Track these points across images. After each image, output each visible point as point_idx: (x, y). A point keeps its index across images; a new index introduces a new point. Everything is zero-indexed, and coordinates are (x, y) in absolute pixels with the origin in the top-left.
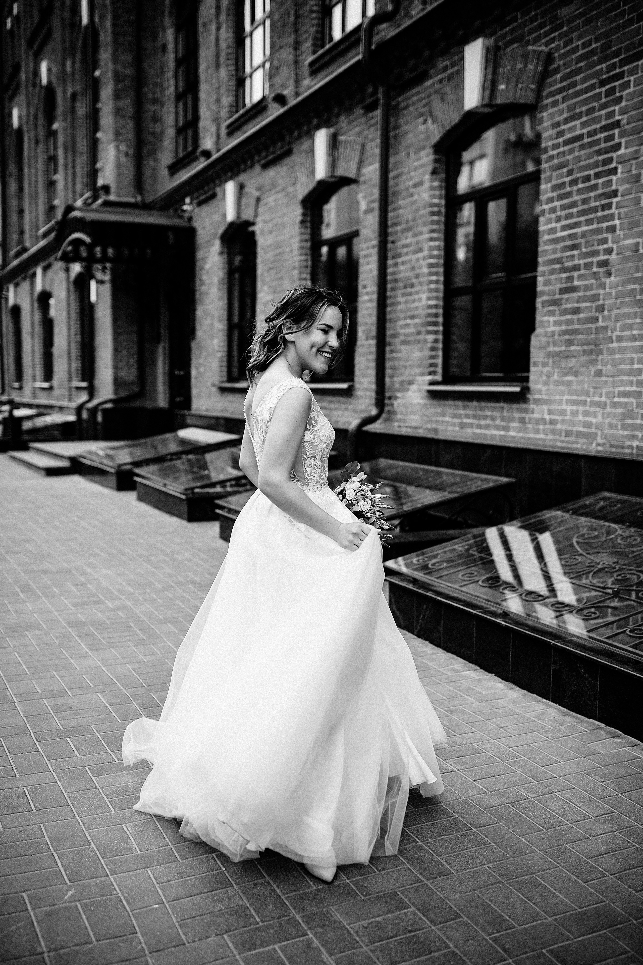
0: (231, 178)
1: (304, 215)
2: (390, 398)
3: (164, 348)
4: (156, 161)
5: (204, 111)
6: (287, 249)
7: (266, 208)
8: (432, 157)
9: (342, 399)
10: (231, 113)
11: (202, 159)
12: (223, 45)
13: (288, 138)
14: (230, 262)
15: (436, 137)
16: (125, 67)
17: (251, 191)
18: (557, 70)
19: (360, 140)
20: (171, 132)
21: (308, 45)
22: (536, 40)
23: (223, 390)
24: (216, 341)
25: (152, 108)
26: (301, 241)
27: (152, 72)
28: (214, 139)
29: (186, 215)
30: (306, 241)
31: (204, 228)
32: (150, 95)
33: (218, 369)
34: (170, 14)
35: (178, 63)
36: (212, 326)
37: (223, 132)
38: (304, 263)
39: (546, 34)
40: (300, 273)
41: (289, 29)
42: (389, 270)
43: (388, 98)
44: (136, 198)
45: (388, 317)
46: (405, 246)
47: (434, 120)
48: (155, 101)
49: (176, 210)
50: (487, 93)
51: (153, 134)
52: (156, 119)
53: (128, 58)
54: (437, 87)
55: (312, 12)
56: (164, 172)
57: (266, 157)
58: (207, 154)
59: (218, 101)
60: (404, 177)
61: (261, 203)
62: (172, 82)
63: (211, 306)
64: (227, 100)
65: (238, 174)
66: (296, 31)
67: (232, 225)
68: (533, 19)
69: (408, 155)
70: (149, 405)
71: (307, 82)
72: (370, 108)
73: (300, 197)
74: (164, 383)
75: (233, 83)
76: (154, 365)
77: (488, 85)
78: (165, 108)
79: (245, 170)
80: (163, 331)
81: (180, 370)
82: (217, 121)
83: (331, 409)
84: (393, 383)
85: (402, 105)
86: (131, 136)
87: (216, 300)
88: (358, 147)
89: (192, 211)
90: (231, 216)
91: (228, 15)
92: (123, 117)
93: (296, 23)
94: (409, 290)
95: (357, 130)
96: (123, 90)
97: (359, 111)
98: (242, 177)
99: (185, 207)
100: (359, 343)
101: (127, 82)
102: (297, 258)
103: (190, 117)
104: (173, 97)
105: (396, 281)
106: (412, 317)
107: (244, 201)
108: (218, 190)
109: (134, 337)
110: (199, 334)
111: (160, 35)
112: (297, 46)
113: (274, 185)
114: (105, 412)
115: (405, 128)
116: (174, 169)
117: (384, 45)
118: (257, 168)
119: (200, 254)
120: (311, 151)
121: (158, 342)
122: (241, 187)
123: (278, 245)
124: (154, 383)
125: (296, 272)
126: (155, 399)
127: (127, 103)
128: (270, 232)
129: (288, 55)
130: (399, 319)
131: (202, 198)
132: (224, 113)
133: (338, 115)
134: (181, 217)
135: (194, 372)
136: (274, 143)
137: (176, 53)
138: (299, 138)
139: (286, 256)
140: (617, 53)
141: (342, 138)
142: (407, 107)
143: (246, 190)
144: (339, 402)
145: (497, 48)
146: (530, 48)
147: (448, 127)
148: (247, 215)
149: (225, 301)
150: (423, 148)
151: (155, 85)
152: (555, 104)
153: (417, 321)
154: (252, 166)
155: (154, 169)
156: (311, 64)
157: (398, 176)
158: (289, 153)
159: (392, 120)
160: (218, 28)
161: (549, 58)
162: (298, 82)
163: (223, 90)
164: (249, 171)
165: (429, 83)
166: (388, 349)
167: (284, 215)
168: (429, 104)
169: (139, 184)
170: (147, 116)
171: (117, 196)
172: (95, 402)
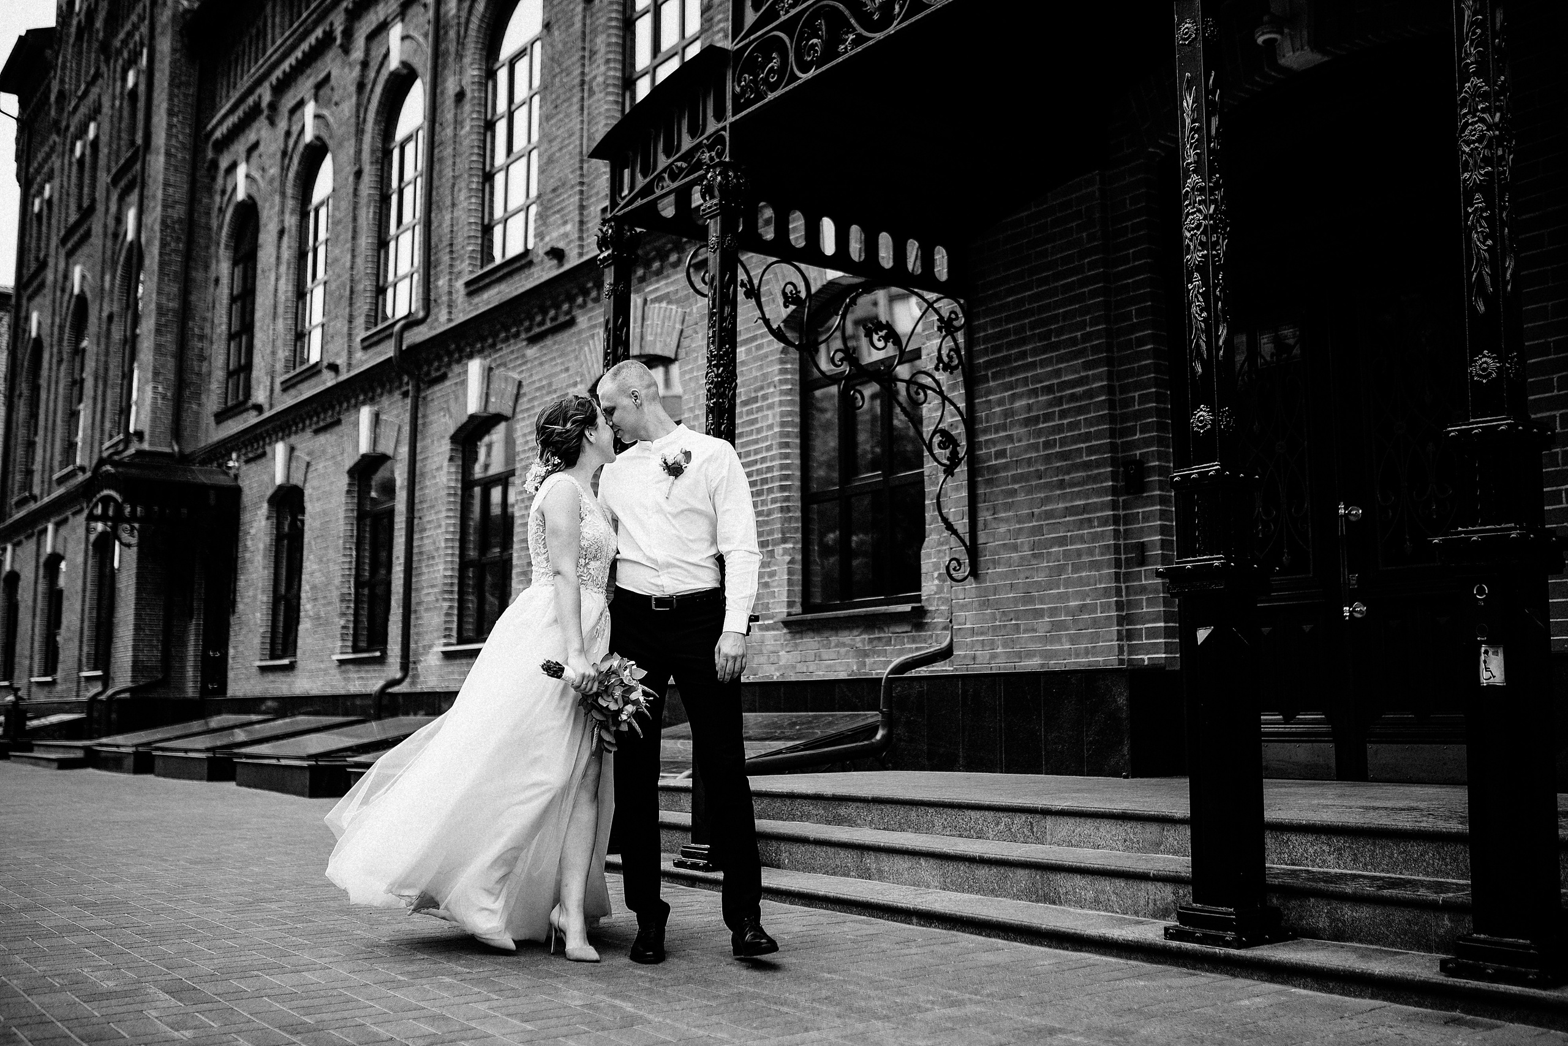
0: (282, 439)
1: (350, 485)
2: (415, 663)
3: (198, 625)
4: (200, 405)
5: (258, 360)
6: (334, 518)
7: (315, 474)
8: (449, 447)
9: (377, 667)
10: (287, 370)
11: (254, 413)
12: (282, 297)
13: (337, 408)
14: (279, 526)
15: (452, 431)
16: (168, 300)
17: (301, 454)
18: (525, 394)
19: (397, 421)
20: (219, 374)
21: (360, 321)
22: (514, 368)
23: (263, 670)
24: (258, 615)
25: (200, 345)
26: (346, 510)
27: (201, 305)
28: (268, 393)
29: (232, 472)
30: (352, 510)
31: (251, 489)
32: (196, 330)
33: (259, 646)
34: (227, 247)
35: (233, 299)
36: (255, 597)
37: (278, 387)
38: (349, 533)
39: (520, 365)
40: (345, 543)
41: (345, 302)
42: (415, 544)
43: (418, 390)
44: (171, 446)
45: (413, 586)
46: (429, 522)
47: (451, 417)
48: (202, 338)
49: (220, 466)
50: (483, 404)
51: (199, 374)
52: (203, 358)
53: (174, 289)
54: (453, 388)
55: (365, 290)
56: (209, 420)
57: (318, 422)
58: (259, 408)
59: (274, 353)
60: (429, 461)
61: (311, 469)
62: (225, 319)
63: (254, 576)
64: (283, 354)
65: (289, 435)
66: (351, 305)
67: (280, 487)
68: (512, 352)
69: (433, 441)
70: (173, 695)
71: (359, 355)
72: (405, 395)
73: (347, 468)
74: (195, 667)
75: (291, 337)
76: (184, 645)
77: (484, 396)
78: (215, 347)
79: (296, 433)
80: (197, 605)
81: (214, 651)
82: (272, 375)
83: (367, 679)
84: (418, 648)
85: (429, 398)
86: (172, 377)
87: (260, 569)
88: (396, 428)
89: (238, 469)
90: (279, 479)
91: (288, 268)
92: (162, 355)
93: (351, 298)
94: (431, 562)
95: (395, 412)
96: (166, 325)
97: (397, 395)
98: (293, 439)
99: (231, 464)
100: (392, 612)
101: (170, 316)
102: (342, 528)
103: (243, 361)
104: (224, 336)
105: (421, 553)
106: (433, 586)
107: (294, 464)
108: (268, 449)
109: (160, 612)
110: (240, 607)
111: (213, 266)
112: (351, 320)
113: (324, 452)
114: (121, 703)
115: (432, 418)
116: (221, 417)
117: (415, 348)
118: (308, 433)
119: (246, 517)
120: (357, 424)
121: (191, 618)
122: (292, 449)
123: (325, 513)
124: (183, 668)
125: (341, 542)
126: (182, 689)
127: (169, 340)
128: (318, 499)
129: (341, 325)
130: (423, 588)
131: (251, 455)
132: (279, 366)
133: (381, 395)
134: (227, 474)
135: (231, 652)
136: (325, 411)
137: (232, 289)
138: (347, 409)
139: (332, 525)
140: (555, 391)
141: (383, 417)
142: (432, 400)
143: (297, 453)
144: (375, 671)
145: (490, 369)
146: (510, 374)
147: (459, 425)
148: (297, 479)
149: (272, 570)
150: (443, 437)
151: (204, 319)
152: (523, 419)
153: (436, 590)
154: (303, 430)
155: (197, 413)
156: (363, 340)
157: (426, 459)
158: (338, 422)
159: (421, 409)
160: (277, 280)
161: (520, 385)
162: (350, 353)
163: (279, 343)
164: (300, 434)
165: (448, 383)
166: (413, 616)
167: (332, 483)
168: (447, 402)
169: (177, 432)
170: (192, 354)
171: (151, 444)
172: (110, 692)
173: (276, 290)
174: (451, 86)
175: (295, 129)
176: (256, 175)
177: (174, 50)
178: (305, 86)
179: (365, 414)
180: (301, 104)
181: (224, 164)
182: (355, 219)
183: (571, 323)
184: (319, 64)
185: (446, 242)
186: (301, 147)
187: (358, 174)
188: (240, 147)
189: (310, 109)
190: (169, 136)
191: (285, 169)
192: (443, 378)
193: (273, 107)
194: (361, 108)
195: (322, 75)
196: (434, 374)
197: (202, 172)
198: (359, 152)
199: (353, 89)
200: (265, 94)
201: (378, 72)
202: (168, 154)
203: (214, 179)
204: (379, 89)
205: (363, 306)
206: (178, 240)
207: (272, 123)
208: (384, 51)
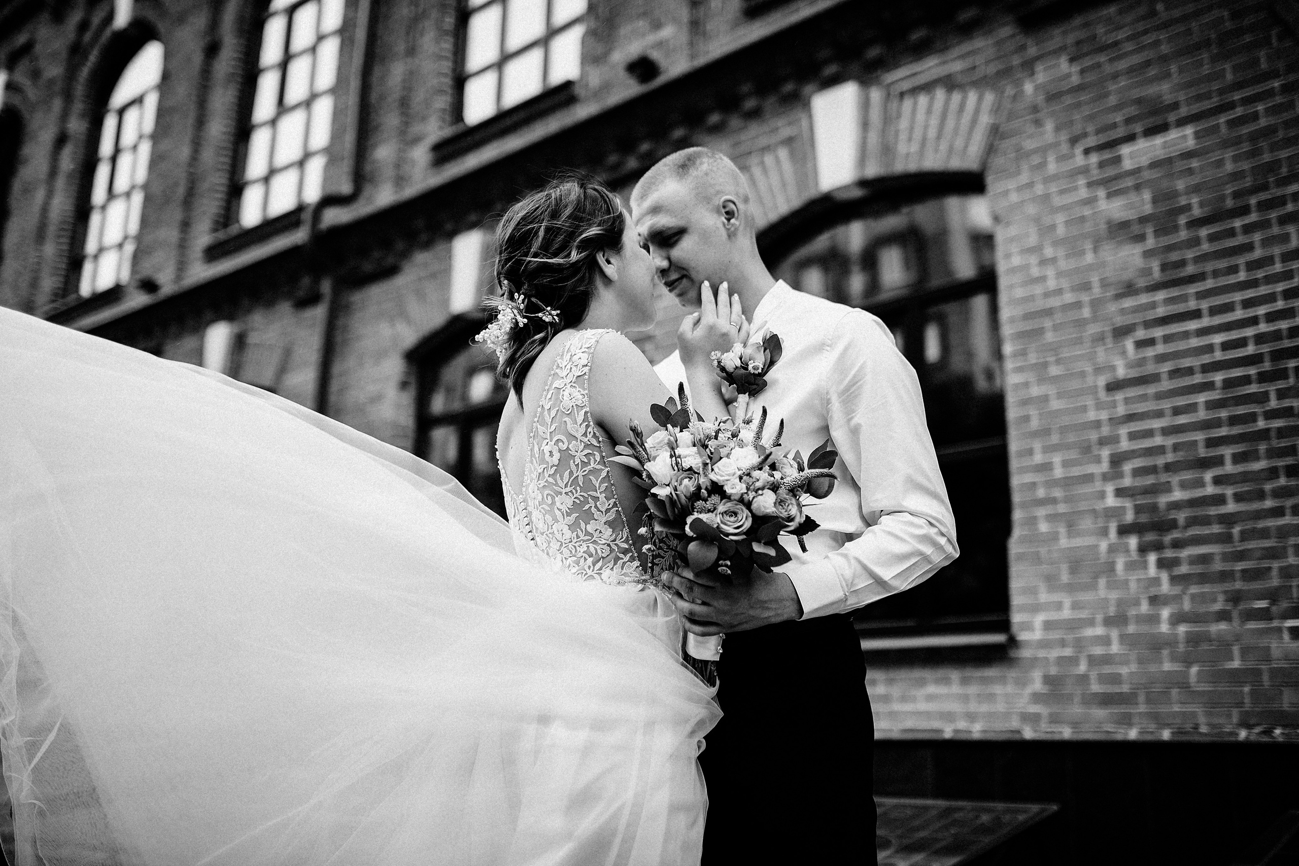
8: (399, 367)
12: (53, 219)
15: (408, 344)
19: (281, 344)
21: (203, 225)
47: (408, 323)
55: (213, 191)
66: (188, 209)
69: (362, 363)
71: (200, 267)
72: (306, 303)
88: (279, 353)
93: (186, 202)
97: (284, 308)
112: (185, 225)
120: (198, 352)
132: (42, 296)
133: (251, 307)
138: (178, 334)
141: (252, 339)
147: (427, 333)
150: (387, 356)
159: (341, 320)
160: (49, 197)
162: (181, 265)
163: (43, 271)
165: (400, 279)
168: (399, 304)
173: (45, 210)
175: (96, 20)
179: (217, 335)
182: (202, 104)
187: (212, 49)
191: (73, 69)
196: (371, 270)
205: (209, 209)
207: (58, 17)
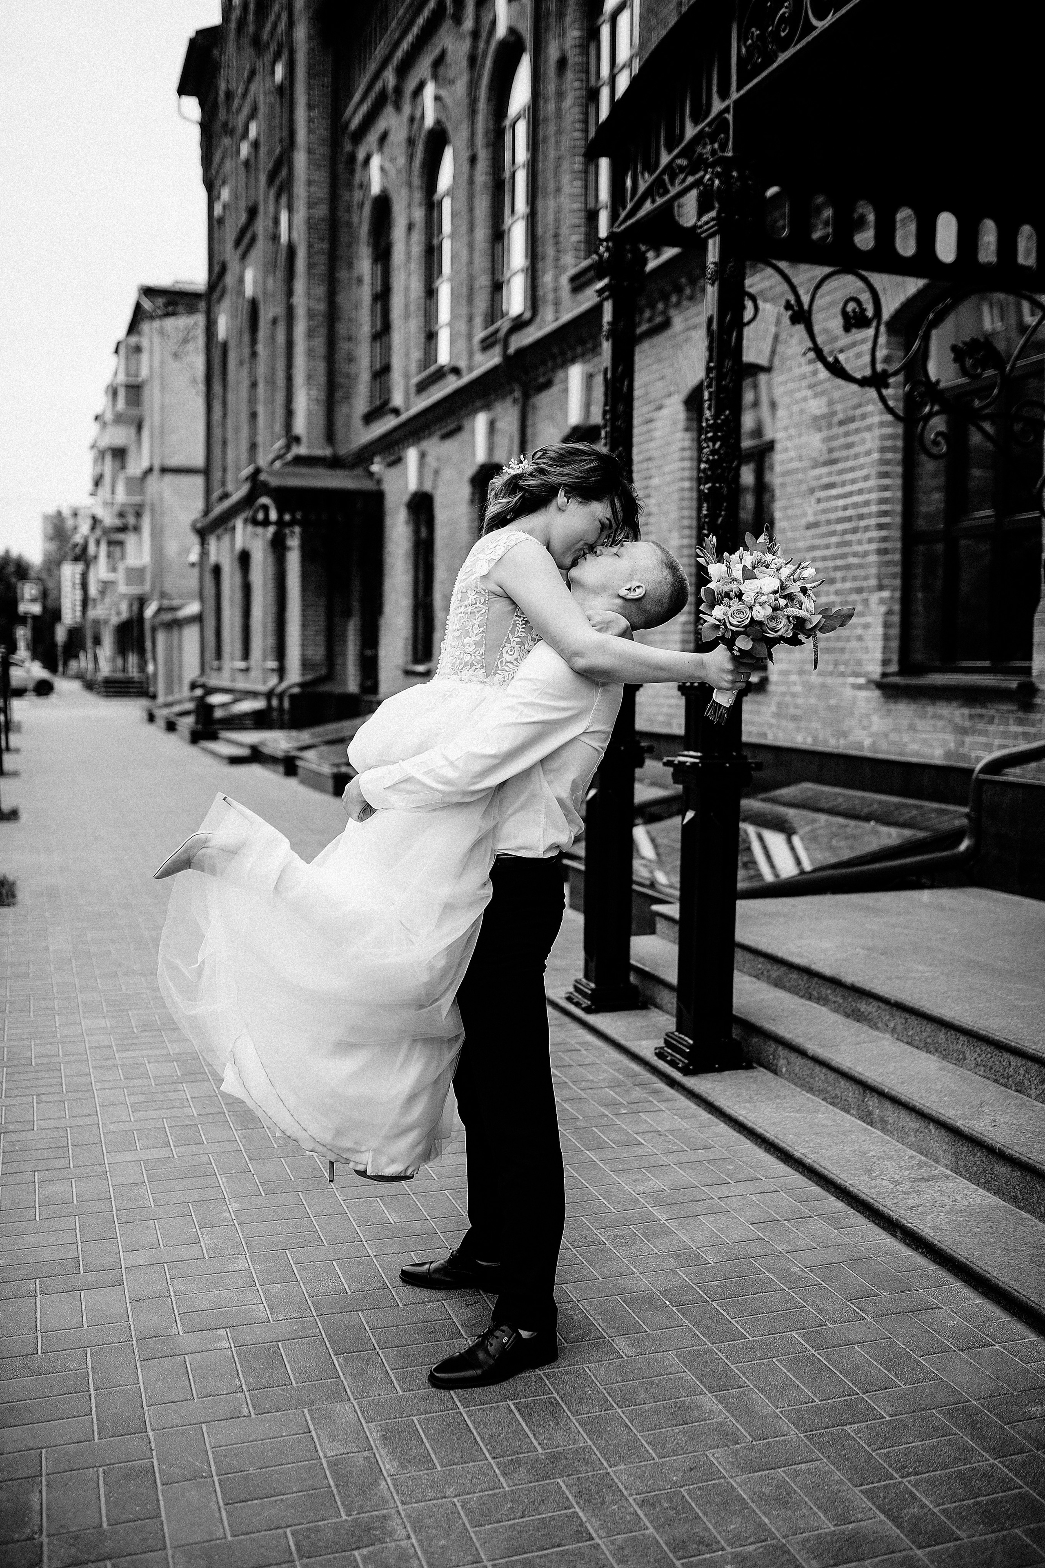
0: (413, 445)
1: (473, 494)
3: (355, 625)
4: (351, 407)
5: (396, 361)
7: (443, 481)
11: (393, 416)
12: (413, 294)
13: (457, 416)
14: (417, 531)
16: (316, 303)
17: (430, 460)
19: (508, 430)
20: (365, 375)
21: (478, 321)
23: (406, 673)
24: (401, 619)
25: (346, 347)
26: (468, 521)
27: (346, 305)
28: (404, 396)
29: (376, 477)
30: (474, 520)
31: (392, 493)
32: (344, 332)
33: (404, 649)
34: (367, 243)
35: (374, 299)
36: (399, 602)
37: (413, 390)
41: (464, 300)
43: (526, 397)
44: (325, 449)
47: (559, 424)
48: (350, 339)
49: (365, 471)
50: (584, 414)
51: (347, 376)
52: (351, 359)
53: (320, 291)
54: (558, 395)
55: (483, 287)
56: (357, 422)
57: (444, 428)
58: (396, 412)
59: (409, 353)
61: (439, 475)
62: (368, 318)
63: (398, 580)
64: (416, 354)
65: (419, 441)
66: (470, 303)
67: (415, 494)
70: (337, 689)
71: (479, 357)
72: (515, 401)
73: (469, 477)
74: (355, 664)
75: (422, 337)
76: (344, 641)
77: (586, 404)
78: (361, 348)
79: (425, 438)
80: (356, 605)
81: (370, 650)
82: (407, 376)
85: (537, 406)
86: (323, 379)
87: (402, 574)
88: (508, 435)
89: (381, 473)
90: (413, 485)
91: (418, 264)
92: (314, 358)
93: (469, 296)
95: (507, 419)
96: (315, 329)
97: (508, 402)
98: (425, 444)
99: (375, 467)
101: (319, 319)
102: (466, 538)
103: (383, 362)
104: (368, 336)
107: (425, 470)
108: (402, 454)
109: (321, 611)
110: (387, 610)
111: (356, 265)
112: (470, 319)
113: (449, 458)
114: (293, 697)
115: (539, 426)
116: (369, 418)
117: (519, 354)
118: (435, 438)
119: (388, 521)
120: (475, 431)
121: (350, 617)
122: (423, 455)
123: (451, 522)
124: (344, 665)
126: (344, 683)
127: (319, 343)
128: (446, 507)
129: (462, 325)
131: (390, 459)
132: (413, 368)
133: (496, 401)
134: (372, 478)
135: (381, 652)
136: (449, 417)
137: (372, 287)
138: (466, 416)
139: (458, 534)
142: (540, 407)
143: (427, 459)
145: (589, 376)
148: (427, 487)
149: (412, 576)
151: (350, 320)
154: (431, 436)
155: (348, 417)
156: (483, 340)
158: (459, 429)
159: (529, 417)
160: (409, 275)
163: (413, 343)
164: (429, 439)
165: (552, 391)
167: (457, 491)
169: (330, 437)
170: (340, 356)
171: (309, 447)
172: (284, 685)
173: (409, 289)
174: (553, 53)
175: (417, 114)
176: (388, 165)
177: (310, 38)
178: (423, 67)
179: (481, 421)
180: (421, 86)
181: (361, 156)
182: (471, 210)
183: (666, 324)
184: (435, 40)
185: (551, 232)
186: (423, 134)
187: (473, 160)
188: (372, 138)
189: (430, 90)
190: (310, 131)
191: (411, 157)
192: (548, 384)
193: (398, 90)
194: (473, 85)
195: (437, 51)
196: (542, 380)
197: (341, 166)
198: (473, 134)
199: (464, 64)
200: (390, 78)
201: (488, 42)
202: (310, 151)
203: (352, 172)
204: (489, 63)
205: (481, 304)
206: (322, 239)
207: (398, 108)
208: (491, 17)
